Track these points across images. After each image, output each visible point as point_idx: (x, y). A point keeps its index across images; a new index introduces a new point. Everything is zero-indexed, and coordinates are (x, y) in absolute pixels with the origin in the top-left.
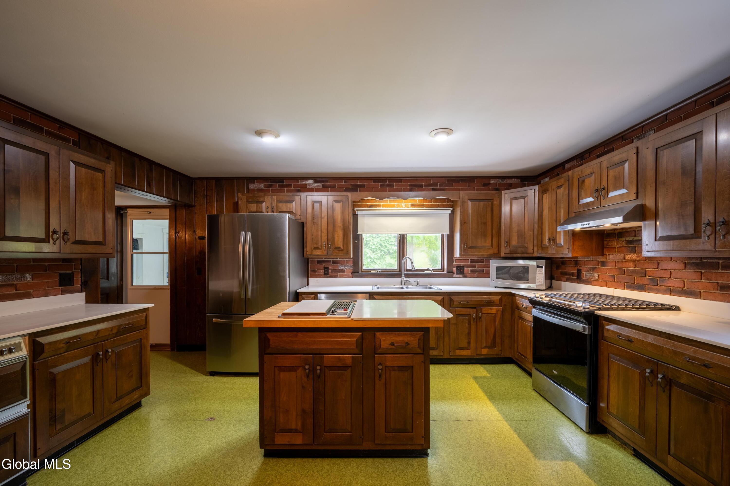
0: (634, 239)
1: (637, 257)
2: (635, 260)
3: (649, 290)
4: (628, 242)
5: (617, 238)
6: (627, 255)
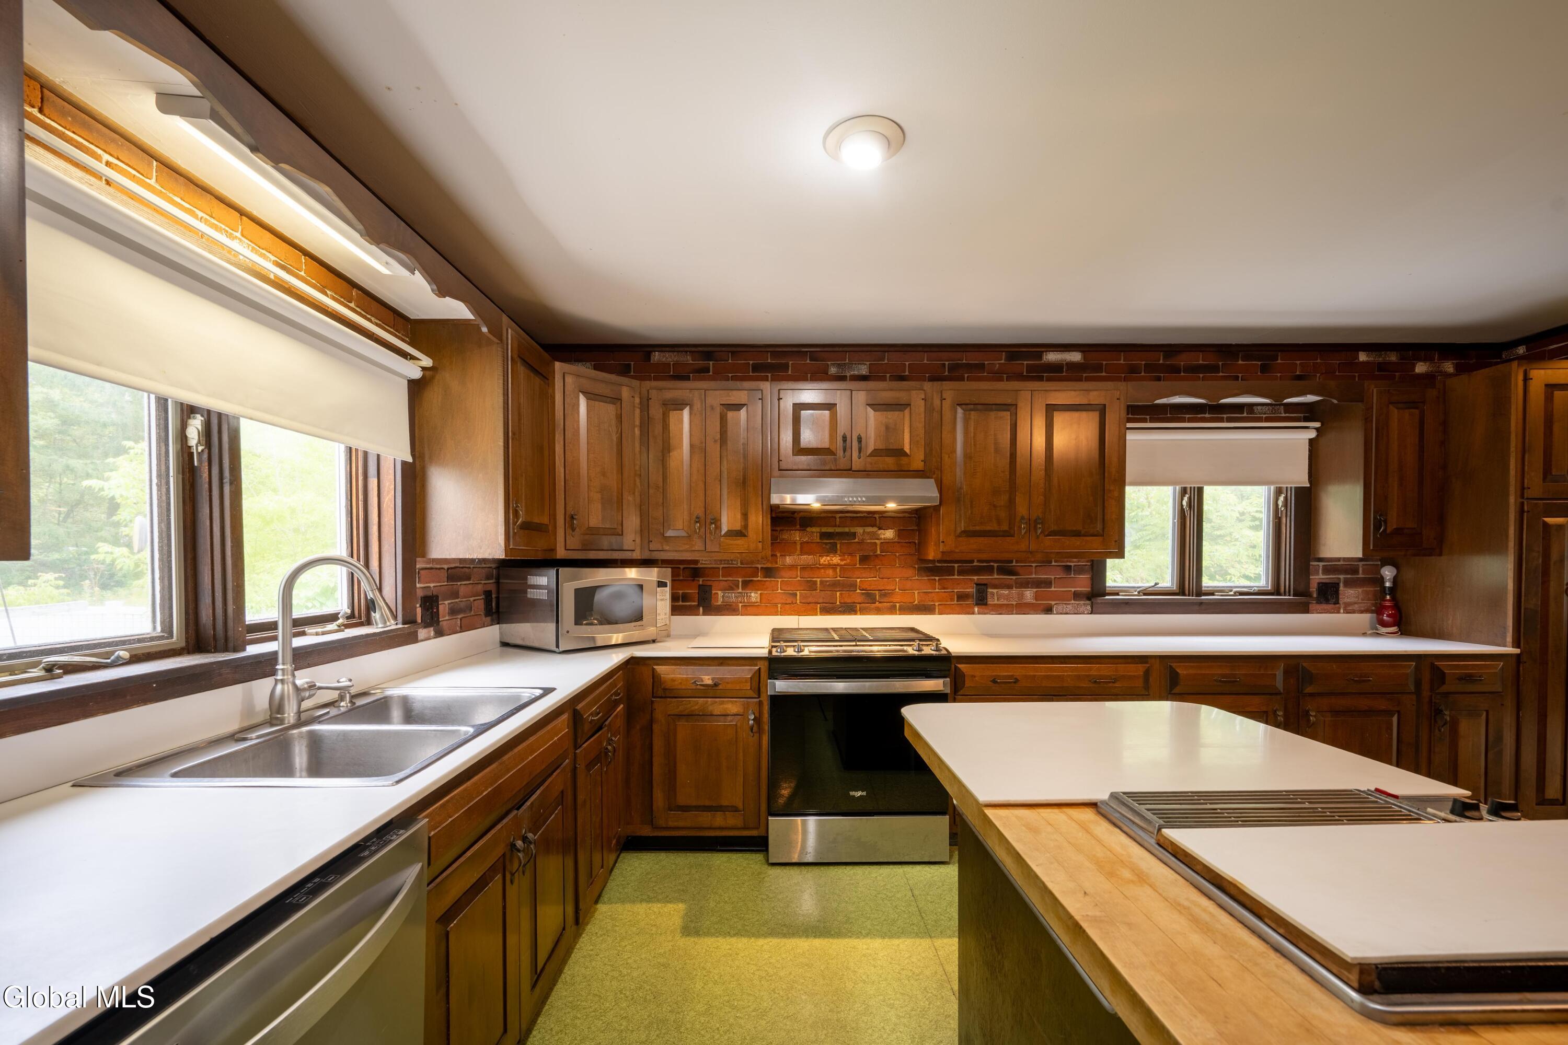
0: (837, 531)
1: (841, 560)
2: (838, 565)
3: (864, 611)
4: (823, 535)
5: (798, 526)
6: (822, 556)
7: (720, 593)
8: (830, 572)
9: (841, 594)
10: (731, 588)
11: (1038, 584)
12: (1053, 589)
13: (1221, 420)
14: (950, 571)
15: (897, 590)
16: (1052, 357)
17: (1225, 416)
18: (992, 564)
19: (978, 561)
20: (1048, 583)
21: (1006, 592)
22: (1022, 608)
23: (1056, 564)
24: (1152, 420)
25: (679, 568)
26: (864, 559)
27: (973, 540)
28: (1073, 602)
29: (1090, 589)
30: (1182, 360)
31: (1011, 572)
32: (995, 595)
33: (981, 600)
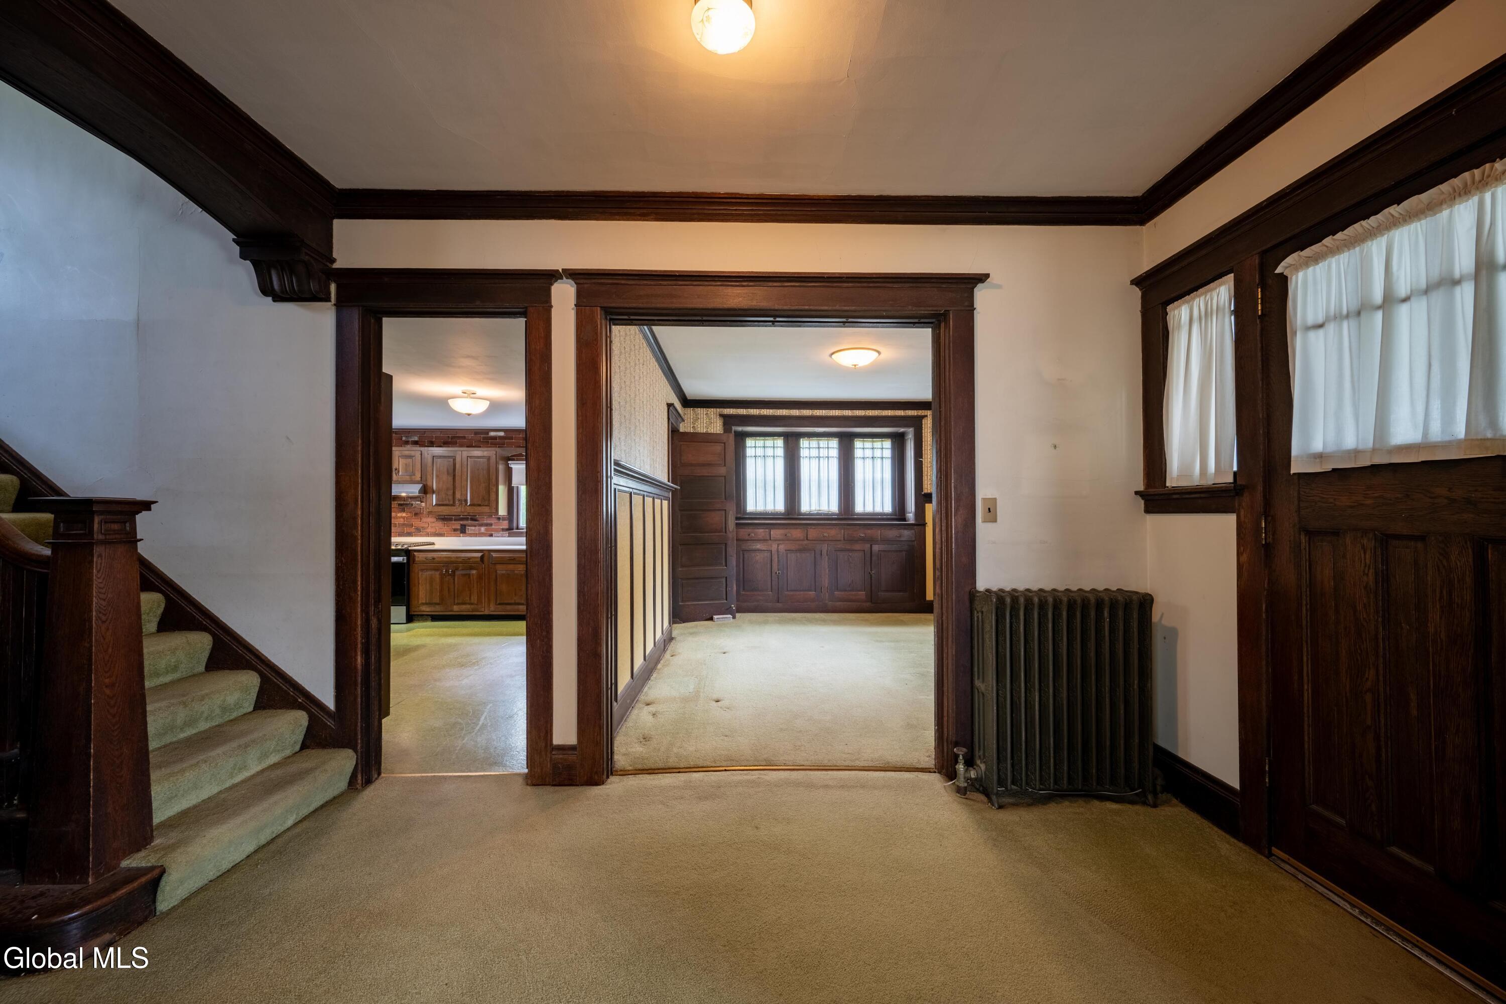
3: (416, 536)
4: (400, 505)
8: (402, 520)
11: (487, 525)
12: (493, 527)
14: (451, 520)
16: (492, 434)
18: (468, 517)
19: (463, 516)
20: (491, 525)
21: (474, 528)
22: (481, 535)
23: (495, 517)
26: (416, 514)
27: (439, 507)
28: (501, 532)
29: (508, 527)
31: (476, 520)
32: (470, 530)
33: (463, 531)
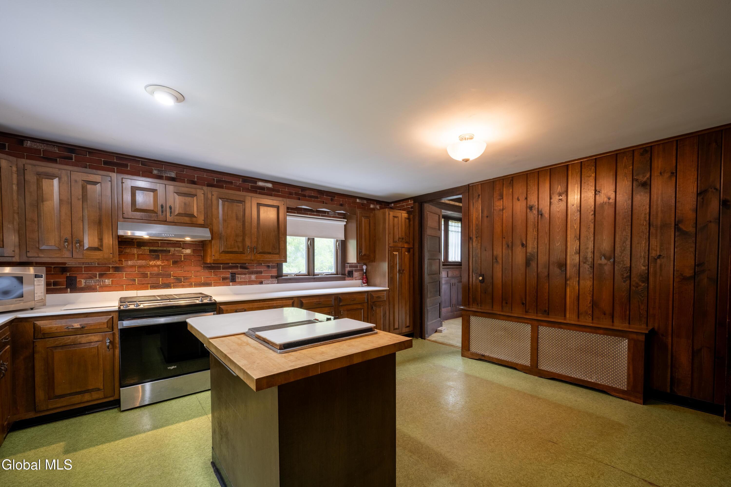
0: (159, 249)
1: (162, 263)
2: (160, 265)
3: (175, 287)
4: (151, 251)
5: (136, 246)
6: (151, 261)
7: (83, 281)
8: (156, 269)
9: (162, 279)
10: (91, 278)
11: (257, 273)
12: (263, 275)
13: (319, 216)
14: (219, 268)
15: (193, 276)
16: (260, 184)
17: (321, 214)
18: (238, 265)
19: (232, 263)
20: (261, 272)
21: (244, 276)
22: (251, 282)
23: (264, 265)
24: (298, 213)
25: (51, 267)
26: (175, 263)
27: (228, 255)
28: (271, 279)
29: (277, 274)
30: (307, 193)
31: (246, 268)
32: (239, 278)
33: (233, 280)
